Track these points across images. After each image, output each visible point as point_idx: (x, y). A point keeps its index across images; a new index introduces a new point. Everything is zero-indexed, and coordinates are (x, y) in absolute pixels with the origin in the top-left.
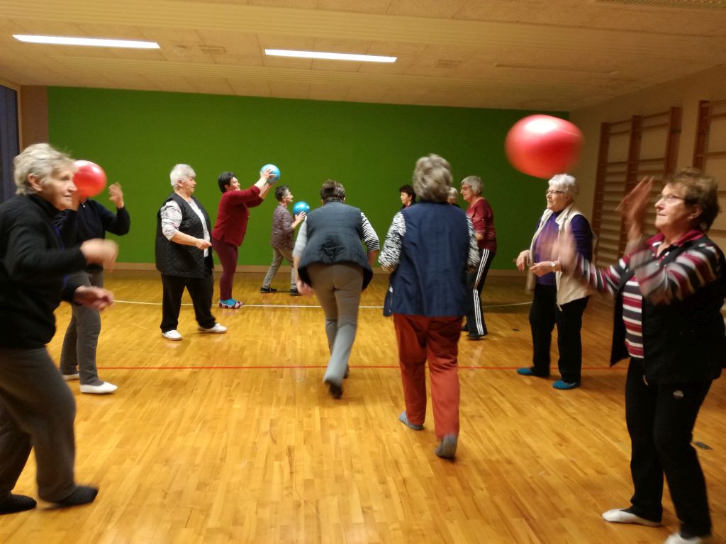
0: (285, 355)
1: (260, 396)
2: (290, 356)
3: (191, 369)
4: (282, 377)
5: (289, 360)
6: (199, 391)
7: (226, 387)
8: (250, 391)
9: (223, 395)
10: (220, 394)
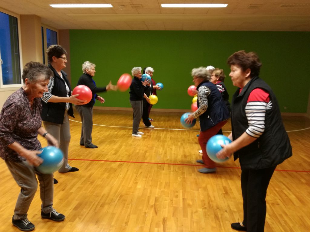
0: (166, 157)
1: (151, 181)
2: (169, 158)
3: (119, 162)
4: (163, 170)
5: (168, 160)
6: (121, 176)
7: (135, 174)
8: (146, 178)
9: (133, 179)
10: (131, 178)
